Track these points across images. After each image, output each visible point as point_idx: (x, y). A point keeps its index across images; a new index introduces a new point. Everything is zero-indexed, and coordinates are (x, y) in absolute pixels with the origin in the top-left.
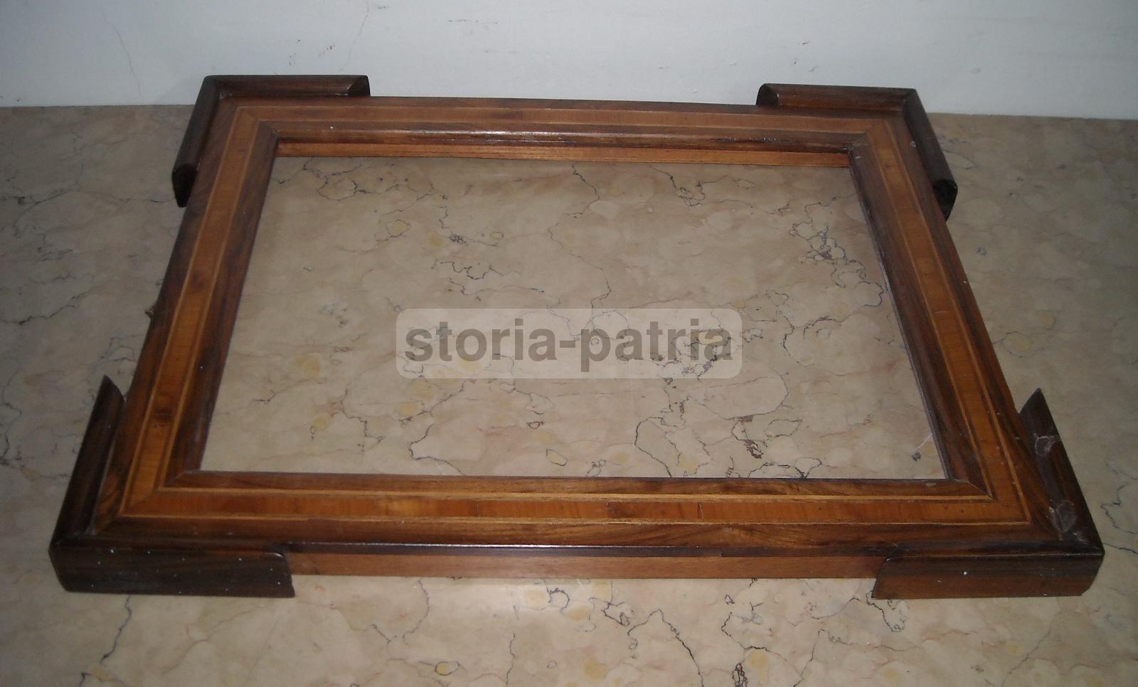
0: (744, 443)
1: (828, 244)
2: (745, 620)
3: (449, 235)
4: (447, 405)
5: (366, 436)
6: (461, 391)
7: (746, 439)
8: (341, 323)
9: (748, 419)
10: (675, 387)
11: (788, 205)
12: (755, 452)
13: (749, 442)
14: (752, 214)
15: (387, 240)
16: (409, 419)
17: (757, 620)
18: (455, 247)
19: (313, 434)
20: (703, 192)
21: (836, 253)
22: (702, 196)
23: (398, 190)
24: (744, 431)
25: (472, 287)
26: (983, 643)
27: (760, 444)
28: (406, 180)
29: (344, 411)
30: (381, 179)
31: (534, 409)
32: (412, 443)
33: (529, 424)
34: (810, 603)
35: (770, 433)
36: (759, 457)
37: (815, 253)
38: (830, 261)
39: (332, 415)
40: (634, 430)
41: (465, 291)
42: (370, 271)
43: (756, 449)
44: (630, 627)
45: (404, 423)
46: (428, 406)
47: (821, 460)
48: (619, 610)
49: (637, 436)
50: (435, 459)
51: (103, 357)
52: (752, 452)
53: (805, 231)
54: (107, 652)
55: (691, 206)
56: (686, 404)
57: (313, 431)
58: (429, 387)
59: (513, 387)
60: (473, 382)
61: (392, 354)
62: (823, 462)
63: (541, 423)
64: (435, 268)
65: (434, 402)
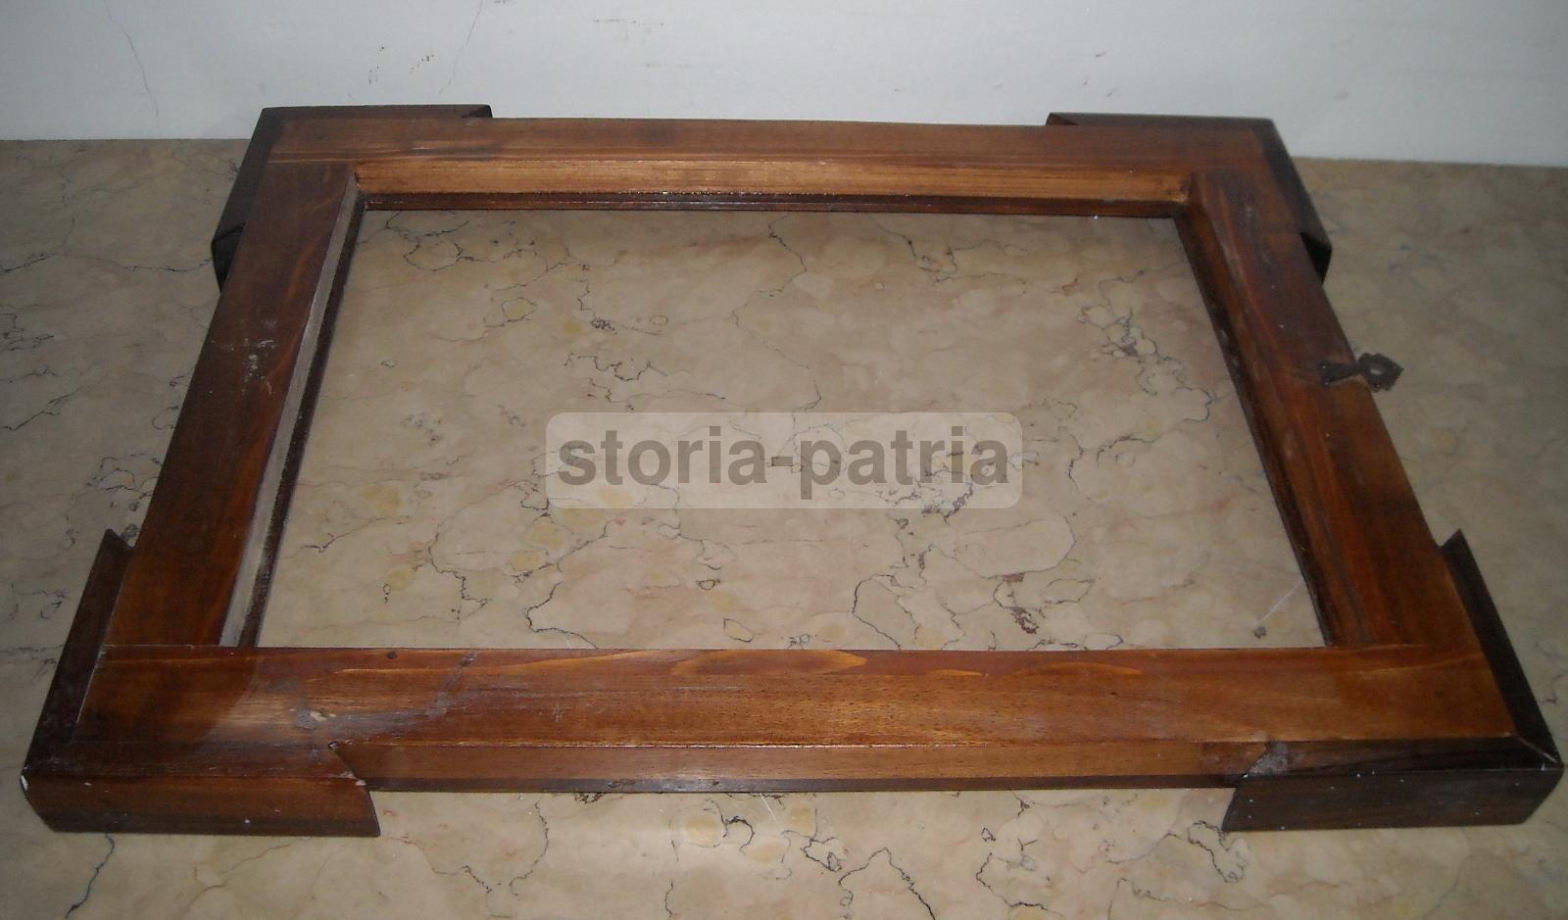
0: (1011, 611)
1: (1131, 335)
2: (1010, 864)
3: (591, 319)
4: (581, 554)
5: (463, 598)
6: (603, 536)
7: (1014, 606)
8: (433, 440)
9: (1018, 578)
10: (912, 534)
11: (1076, 280)
12: (1027, 625)
13: (1018, 611)
14: (1024, 292)
15: (503, 325)
16: (527, 575)
17: (1029, 865)
18: (599, 335)
19: (387, 594)
20: (955, 261)
21: (1144, 347)
22: (954, 268)
23: (520, 257)
24: (1011, 595)
25: (621, 390)
26: (1358, 900)
27: (1035, 614)
28: (533, 243)
29: (432, 564)
31: (706, 562)
32: (531, 608)
33: (700, 583)
34: (1105, 841)
35: (1049, 599)
36: (1031, 631)
37: (1111, 348)
38: (1136, 359)
39: (416, 568)
40: (852, 593)
41: (611, 397)
42: (476, 368)
43: (1029, 621)
44: (841, 874)
45: (520, 581)
46: (553, 557)
47: (1122, 637)
48: (826, 849)
49: (855, 601)
50: (563, 632)
51: (89, 484)
52: (1023, 625)
53: (1099, 316)
54: (76, 903)
55: (938, 281)
56: (927, 556)
57: (387, 591)
58: (556, 530)
59: (677, 531)
60: (620, 523)
61: (506, 483)
62: (1125, 640)
63: (718, 581)
64: (569, 364)
65: (563, 551)
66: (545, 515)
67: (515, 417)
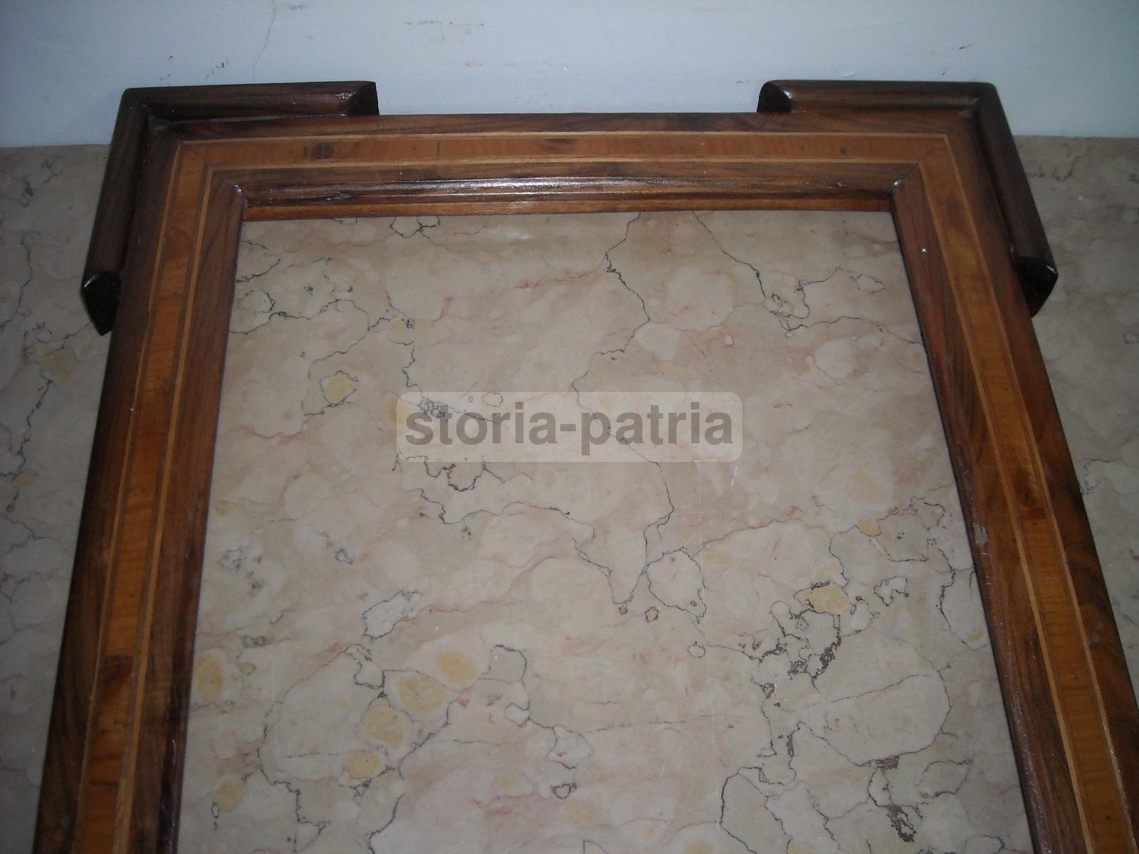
0: (886, 811)
4: (423, 753)
5: (299, 820)
6: (446, 724)
7: (888, 802)
8: (254, 587)
9: (890, 763)
10: (778, 705)
12: (905, 830)
13: (895, 810)
15: (322, 413)
16: (366, 785)
19: (217, 817)
23: (337, 310)
24: (886, 788)
25: (458, 505)
27: (912, 814)
28: (351, 290)
29: (262, 771)
30: (311, 289)
31: (561, 760)
32: (373, 834)
33: (554, 789)
35: (927, 790)
36: (909, 839)
39: (245, 779)
40: (718, 794)
41: (445, 517)
42: (296, 477)
43: (905, 824)
45: (359, 794)
46: (395, 756)
49: (723, 807)
52: (899, 830)
55: (790, 330)
56: (797, 737)
57: (216, 814)
58: (395, 717)
59: (525, 714)
60: (464, 704)
61: (337, 650)
62: (1007, 844)
63: (573, 787)
64: (398, 469)
65: (404, 749)
66: (382, 695)
67: (342, 550)
